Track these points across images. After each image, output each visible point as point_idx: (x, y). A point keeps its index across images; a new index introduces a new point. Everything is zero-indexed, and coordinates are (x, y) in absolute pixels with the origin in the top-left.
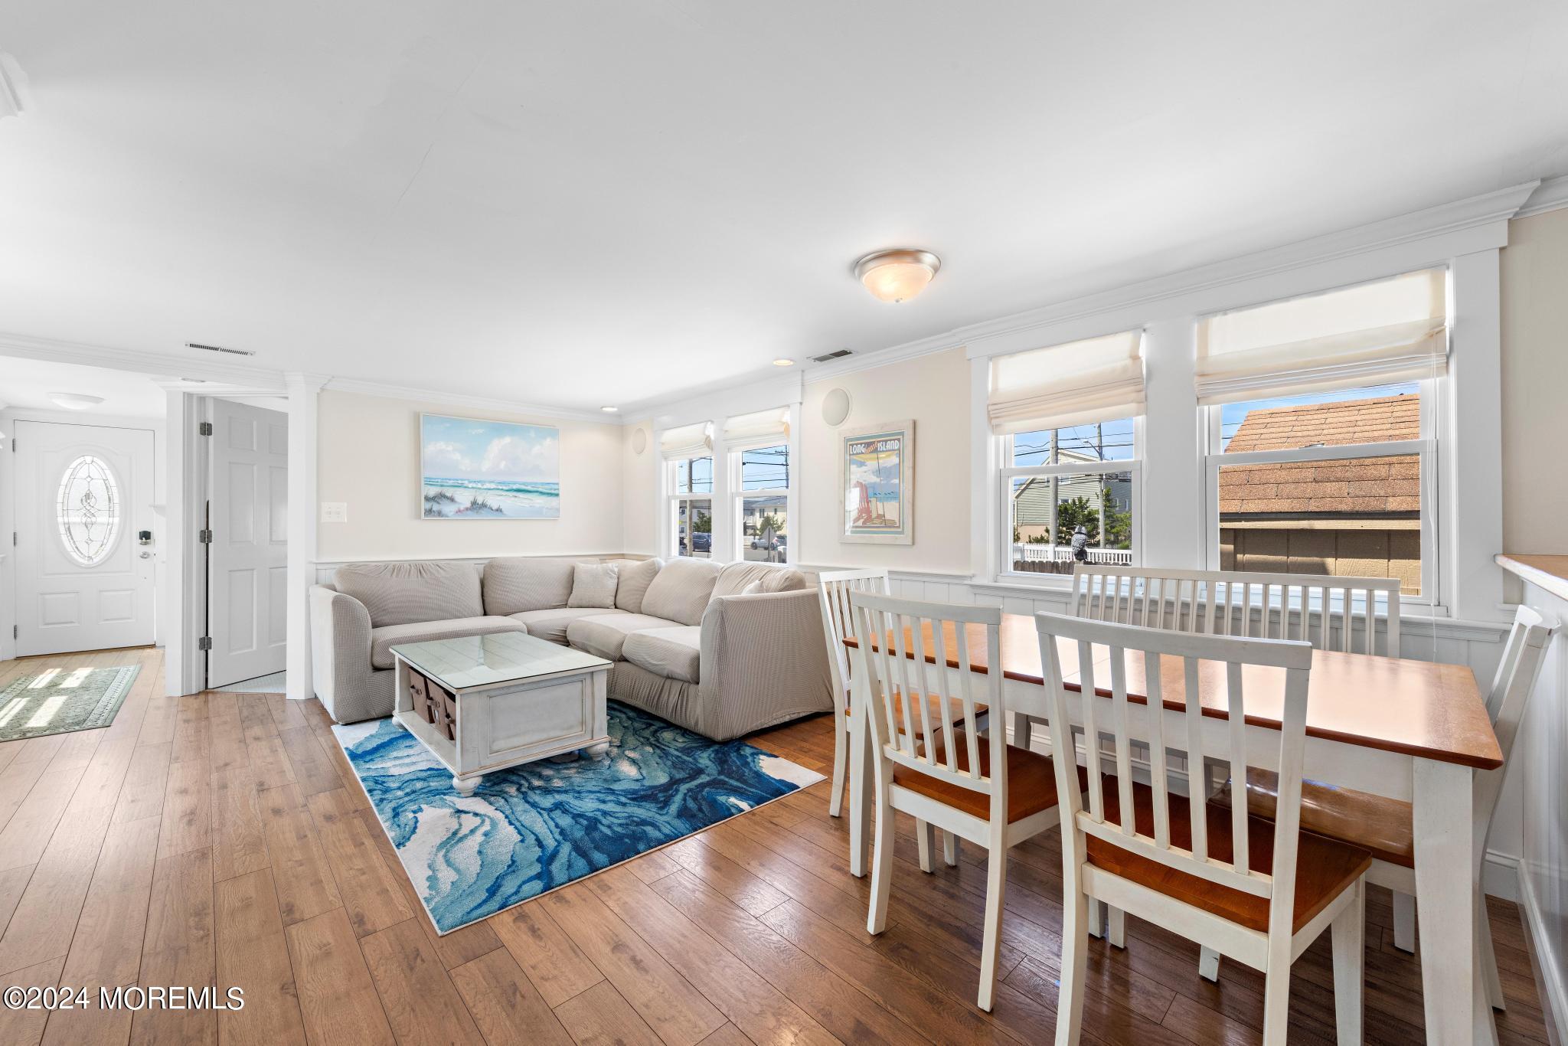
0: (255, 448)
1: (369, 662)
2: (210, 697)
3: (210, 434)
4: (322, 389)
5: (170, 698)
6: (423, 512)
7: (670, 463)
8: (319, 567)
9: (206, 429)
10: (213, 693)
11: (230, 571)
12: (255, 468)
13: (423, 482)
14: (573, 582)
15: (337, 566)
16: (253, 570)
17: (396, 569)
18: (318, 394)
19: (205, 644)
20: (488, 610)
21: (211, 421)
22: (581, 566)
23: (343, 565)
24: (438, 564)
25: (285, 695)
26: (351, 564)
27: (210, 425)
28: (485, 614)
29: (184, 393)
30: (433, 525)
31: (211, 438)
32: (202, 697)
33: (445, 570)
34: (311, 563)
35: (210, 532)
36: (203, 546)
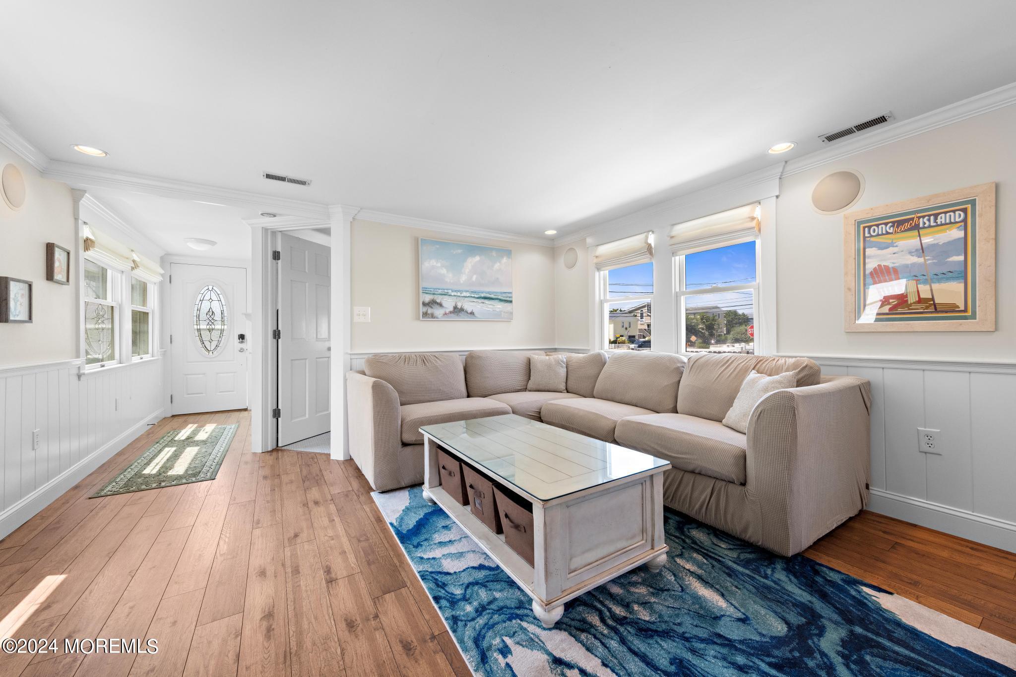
0: (307, 271)
1: (399, 439)
2: (280, 453)
3: (279, 259)
4: (354, 219)
5: (255, 454)
6: (421, 314)
7: (602, 273)
8: (353, 357)
9: (276, 256)
10: (282, 450)
11: (292, 360)
12: (307, 284)
13: (421, 291)
14: (530, 370)
15: (366, 356)
16: (306, 359)
17: (406, 358)
18: (351, 222)
19: (277, 413)
20: (471, 394)
21: (279, 249)
23: (370, 356)
24: (436, 355)
25: (329, 455)
26: (376, 355)
27: (279, 253)
28: (469, 396)
29: (262, 228)
30: (429, 326)
31: (280, 262)
32: (274, 454)
33: (440, 360)
34: (347, 353)
35: (279, 331)
36: (275, 341)
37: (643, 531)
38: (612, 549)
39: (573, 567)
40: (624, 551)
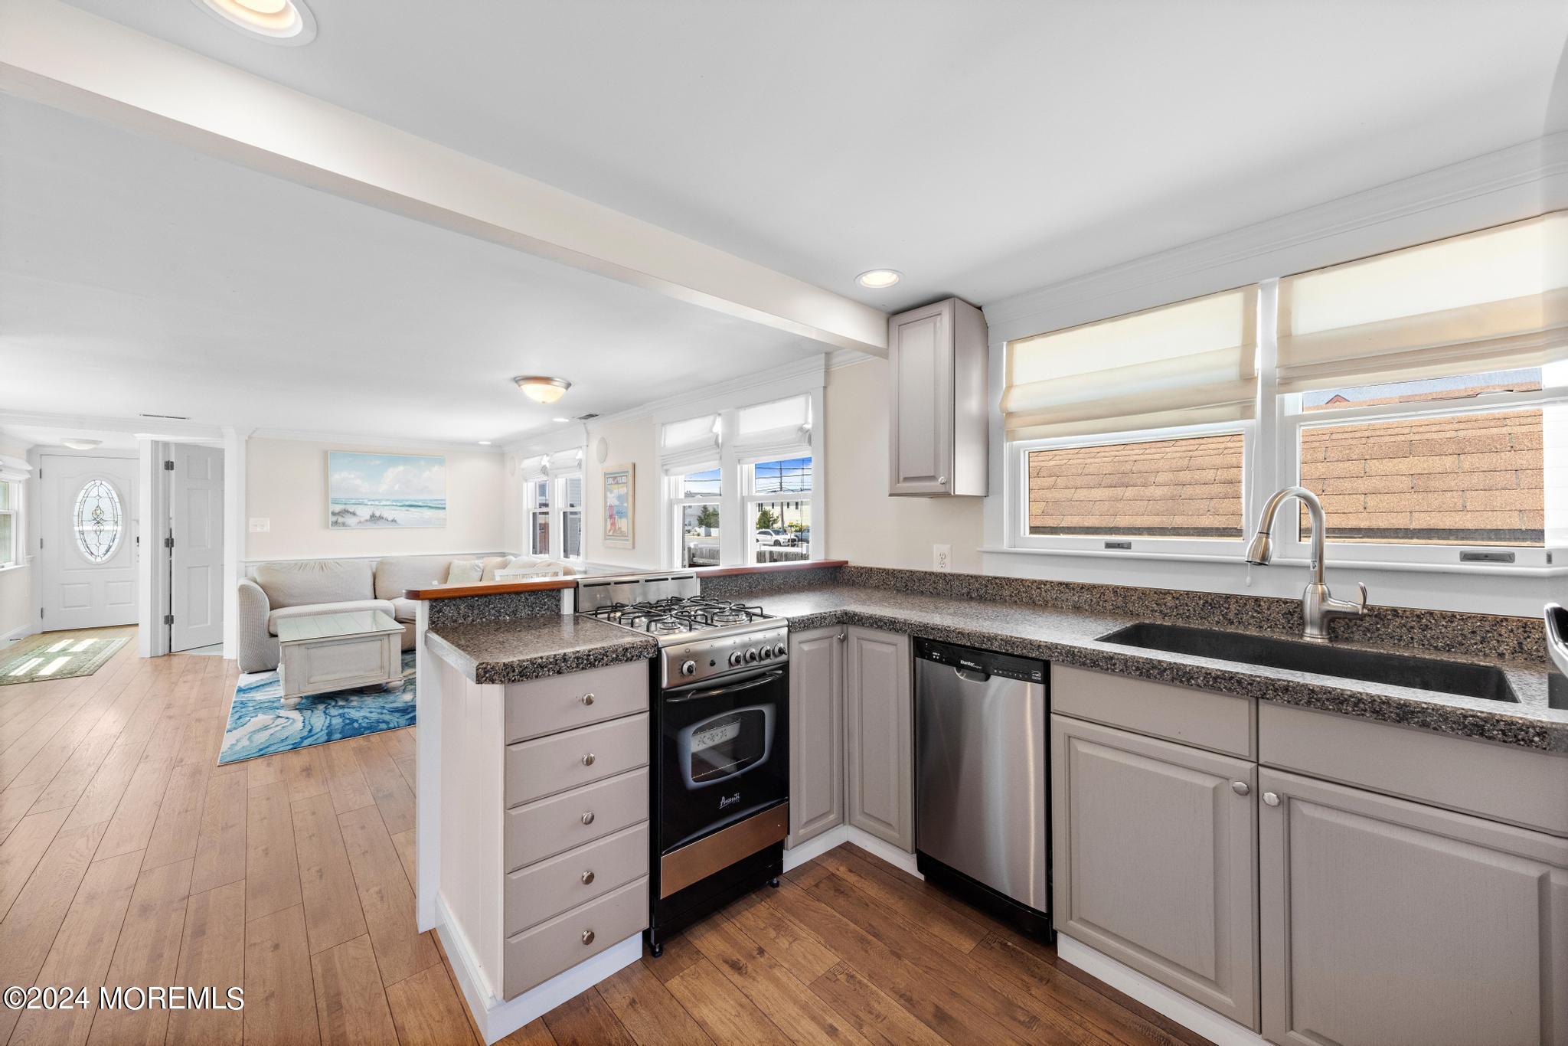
0: (209, 478)
1: (266, 631)
2: (172, 657)
3: (172, 469)
4: (250, 437)
5: (143, 659)
6: (330, 523)
7: (529, 484)
8: (247, 565)
9: (169, 466)
10: (174, 655)
11: (189, 568)
12: (208, 492)
13: (330, 502)
14: (449, 574)
15: (259, 564)
16: (208, 566)
17: (302, 566)
18: (246, 440)
19: (169, 620)
20: (378, 596)
21: (173, 460)
22: (457, 563)
23: (263, 563)
24: (337, 561)
25: (222, 657)
26: (269, 563)
27: (171, 463)
28: (376, 598)
29: (152, 441)
30: (339, 533)
31: (173, 472)
32: (166, 658)
33: (341, 566)
34: (242, 562)
35: (172, 540)
36: (168, 549)
37: (382, 667)
38: (350, 675)
39: (312, 680)
40: (362, 677)
